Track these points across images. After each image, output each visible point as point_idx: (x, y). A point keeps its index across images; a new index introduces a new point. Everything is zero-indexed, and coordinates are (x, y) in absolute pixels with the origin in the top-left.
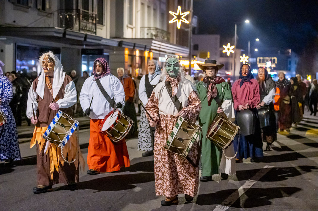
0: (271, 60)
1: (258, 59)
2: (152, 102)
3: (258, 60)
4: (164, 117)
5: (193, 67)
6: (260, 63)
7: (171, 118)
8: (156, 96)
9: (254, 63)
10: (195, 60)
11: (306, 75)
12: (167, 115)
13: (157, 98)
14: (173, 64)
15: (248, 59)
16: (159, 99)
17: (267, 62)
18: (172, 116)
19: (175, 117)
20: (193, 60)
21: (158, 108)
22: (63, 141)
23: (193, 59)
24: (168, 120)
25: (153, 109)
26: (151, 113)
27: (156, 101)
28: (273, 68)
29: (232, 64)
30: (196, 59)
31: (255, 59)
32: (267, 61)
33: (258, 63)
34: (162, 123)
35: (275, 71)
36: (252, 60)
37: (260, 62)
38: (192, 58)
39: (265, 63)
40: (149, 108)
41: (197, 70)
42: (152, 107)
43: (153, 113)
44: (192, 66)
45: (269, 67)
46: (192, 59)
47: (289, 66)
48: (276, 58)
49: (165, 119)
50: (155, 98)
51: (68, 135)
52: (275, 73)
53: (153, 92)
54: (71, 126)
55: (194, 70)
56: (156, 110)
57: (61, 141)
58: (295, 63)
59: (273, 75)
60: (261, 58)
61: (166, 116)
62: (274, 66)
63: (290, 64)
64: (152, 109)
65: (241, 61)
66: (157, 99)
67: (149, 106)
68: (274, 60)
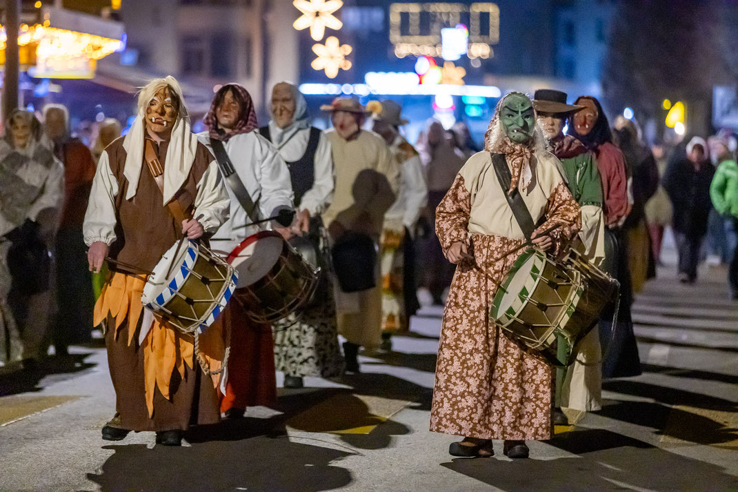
0: (465, 20)
1: (396, 10)
2: (455, 202)
3: (395, 19)
4: (483, 241)
5: (33, 63)
6: (408, 34)
7: (501, 245)
8: (468, 185)
9: (372, 33)
10: (39, 20)
11: (661, 102)
12: (493, 236)
13: (469, 190)
14: (522, 112)
15: (337, 14)
16: (475, 195)
17: (446, 33)
18: (503, 239)
19: (511, 242)
20: (31, 24)
21: (467, 216)
22: (203, 318)
23: (31, 18)
24: (494, 249)
25: (455, 217)
26: (451, 226)
27: (465, 200)
28: (477, 65)
29: (248, 43)
30: (47, 14)
31: (377, 15)
32: (447, 25)
33: (395, 36)
34: (477, 254)
35: (489, 79)
36: (362, 18)
37: (405, 29)
38: (25, 11)
39: (432, 38)
40: (445, 215)
41: (55, 81)
42: (454, 213)
43: (456, 226)
44: (23, 57)
45: (456, 57)
46: (22, 17)
47: (565, 52)
48: (493, 10)
49: (486, 245)
50: (464, 191)
51: (218, 307)
52: (492, 92)
53: (458, 177)
54: (224, 281)
55: (37, 81)
56: (464, 221)
57: (197, 320)
58: (600, 37)
59: (481, 102)
60: (414, 9)
61: (491, 238)
62: (481, 50)
63: (571, 40)
64: (453, 218)
65: (300, 24)
66: (470, 195)
67: (448, 210)
68: (484, 17)
